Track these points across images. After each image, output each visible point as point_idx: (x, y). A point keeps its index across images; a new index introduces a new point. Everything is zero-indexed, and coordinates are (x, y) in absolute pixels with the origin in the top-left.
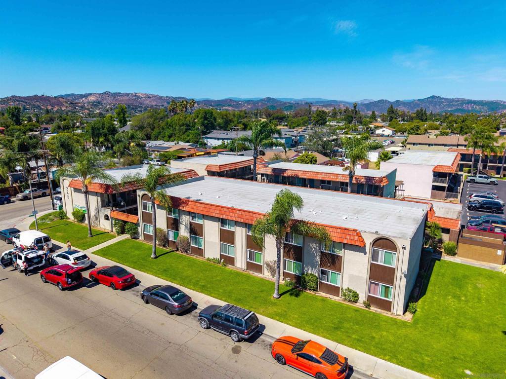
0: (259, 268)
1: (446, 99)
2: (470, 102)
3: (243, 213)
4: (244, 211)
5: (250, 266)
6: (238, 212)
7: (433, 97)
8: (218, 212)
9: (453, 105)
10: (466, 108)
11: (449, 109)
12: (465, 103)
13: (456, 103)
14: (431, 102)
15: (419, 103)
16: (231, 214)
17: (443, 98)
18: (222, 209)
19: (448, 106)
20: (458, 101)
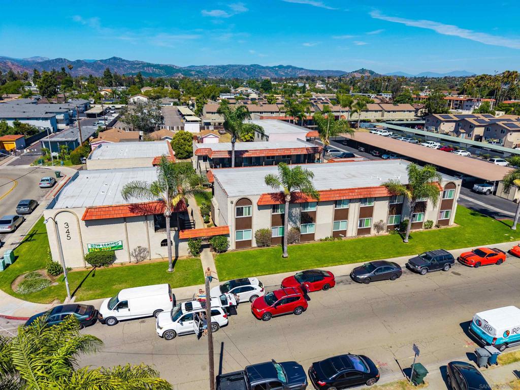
0: (368, 231)
1: (127, 61)
2: (149, 65)
3: (361, 190)
4: (361, 188)
5: (360, 232)
6: (356, 191)
7: (114, 58)
8: (338, 195)
9: (135, 68)
10: (147, 71)
11: (133, 72)
12: (146, 67)
13: (138, 66)
14: (114, 64)
15: (101, 64)
16: (351, 194)
17: (124, 60)
18: (342, 192)
19: (131, 68)
20: (140, 64)
